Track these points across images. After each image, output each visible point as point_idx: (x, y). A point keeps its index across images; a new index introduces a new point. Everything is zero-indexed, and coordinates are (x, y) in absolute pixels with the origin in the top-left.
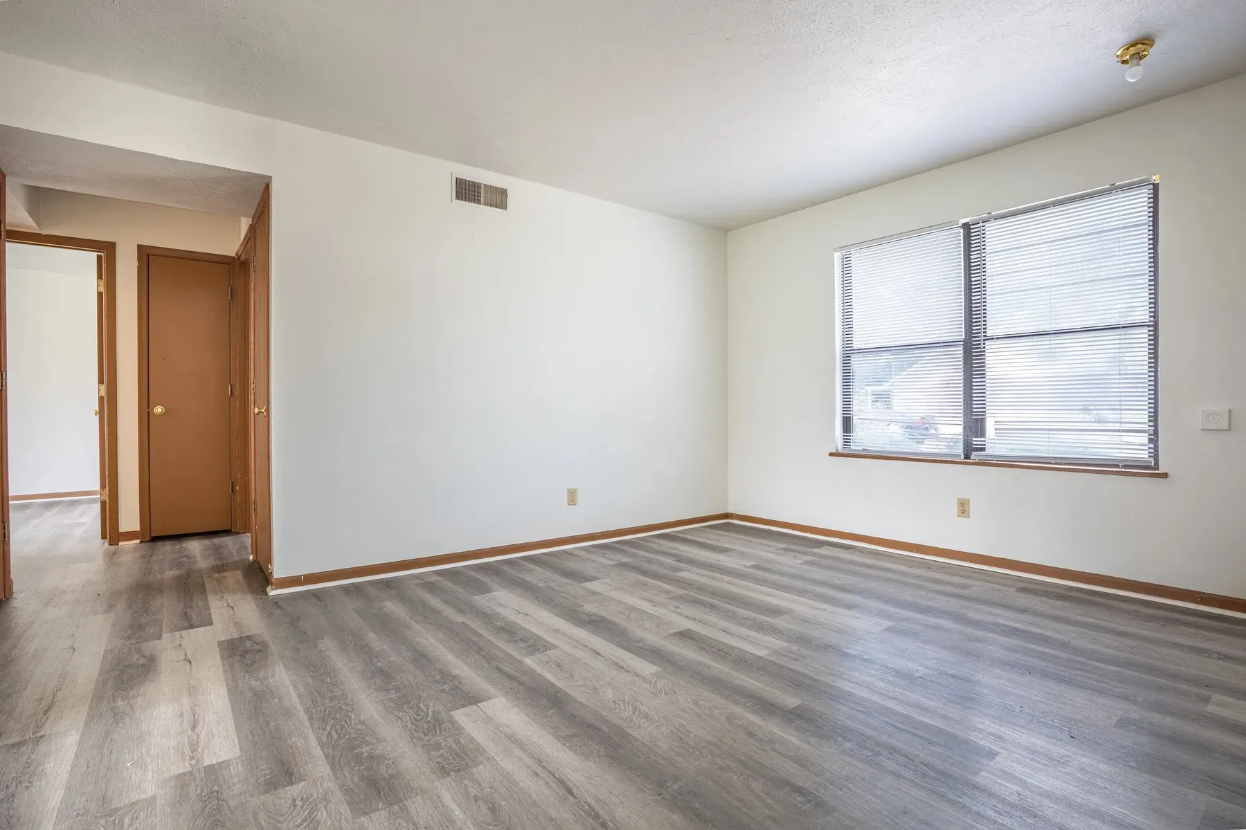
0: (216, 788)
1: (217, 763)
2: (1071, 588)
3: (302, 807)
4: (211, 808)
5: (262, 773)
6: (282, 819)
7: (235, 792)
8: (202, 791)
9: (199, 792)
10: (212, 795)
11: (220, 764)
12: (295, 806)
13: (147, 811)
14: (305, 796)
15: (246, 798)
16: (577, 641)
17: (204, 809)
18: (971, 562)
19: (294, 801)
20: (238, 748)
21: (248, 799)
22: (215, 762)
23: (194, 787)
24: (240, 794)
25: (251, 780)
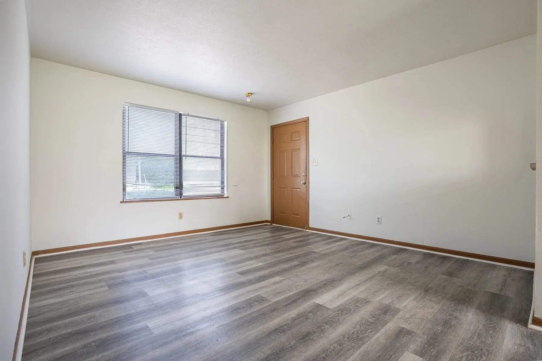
0: (426, 346)
1: (417, 355)
2: (218, 232)
3: (409, 321)
4: (433, 341)
5: (407, 338)
6: (418, 323)
7: (422, 339)
8: (431, 349)
9: (433, 349)
10: (429, 344)
11: (416, 354)
12: (410, 322)
13: (455, 357)
14: (405, 323)
15: (421, 335)
16: (257, 289)
17: (436, 342)
18: (184, 234)
19: (409, 324)
20: (403, 355)
21: (420, 334)
22: (417, 357)
23: (433, 353)
24: (421, 337)
25: (413, 339)
